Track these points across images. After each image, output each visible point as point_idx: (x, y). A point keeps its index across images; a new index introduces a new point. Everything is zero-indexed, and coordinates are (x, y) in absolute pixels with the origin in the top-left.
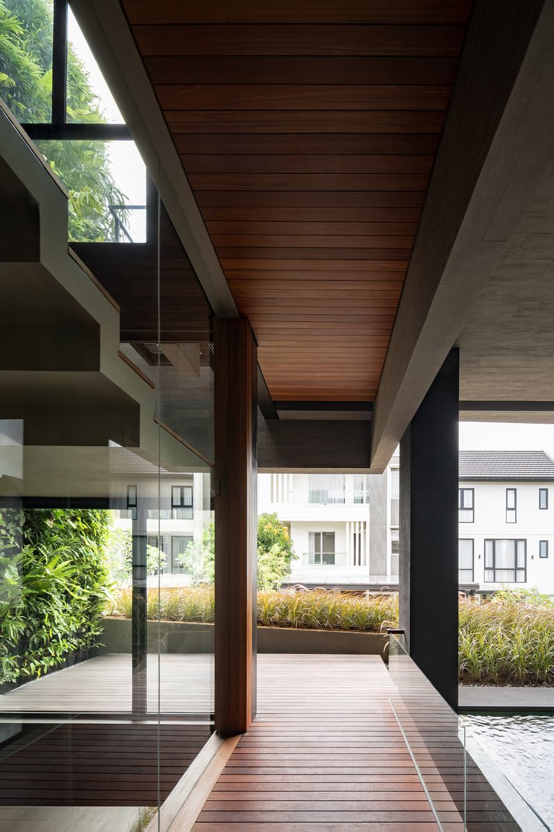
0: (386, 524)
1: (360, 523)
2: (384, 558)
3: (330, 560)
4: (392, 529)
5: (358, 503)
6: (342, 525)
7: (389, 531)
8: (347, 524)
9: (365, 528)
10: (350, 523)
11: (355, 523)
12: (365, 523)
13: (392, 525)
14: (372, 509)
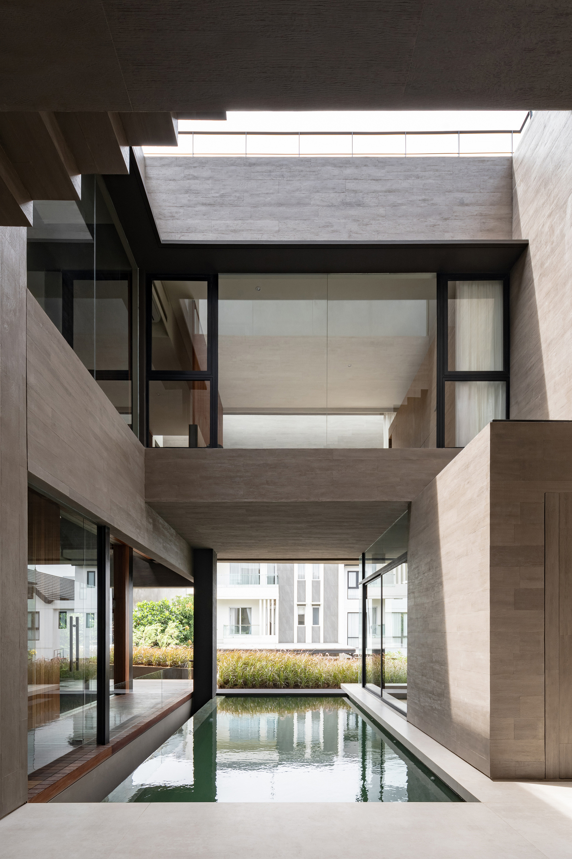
0: (293, 601)
1: (271, 600)
2: (292, 629)
3: (246, 630)
4: (298, 605)
5: (270, 584)
6: (256, 602)
7: (296, 607)
8: (260, 602)
9: (275, 604)
10: (263, 600)
11: (267, 600)
12: (275, 600)
13: (298, 601)
14: (281, 590)
